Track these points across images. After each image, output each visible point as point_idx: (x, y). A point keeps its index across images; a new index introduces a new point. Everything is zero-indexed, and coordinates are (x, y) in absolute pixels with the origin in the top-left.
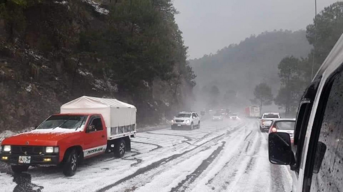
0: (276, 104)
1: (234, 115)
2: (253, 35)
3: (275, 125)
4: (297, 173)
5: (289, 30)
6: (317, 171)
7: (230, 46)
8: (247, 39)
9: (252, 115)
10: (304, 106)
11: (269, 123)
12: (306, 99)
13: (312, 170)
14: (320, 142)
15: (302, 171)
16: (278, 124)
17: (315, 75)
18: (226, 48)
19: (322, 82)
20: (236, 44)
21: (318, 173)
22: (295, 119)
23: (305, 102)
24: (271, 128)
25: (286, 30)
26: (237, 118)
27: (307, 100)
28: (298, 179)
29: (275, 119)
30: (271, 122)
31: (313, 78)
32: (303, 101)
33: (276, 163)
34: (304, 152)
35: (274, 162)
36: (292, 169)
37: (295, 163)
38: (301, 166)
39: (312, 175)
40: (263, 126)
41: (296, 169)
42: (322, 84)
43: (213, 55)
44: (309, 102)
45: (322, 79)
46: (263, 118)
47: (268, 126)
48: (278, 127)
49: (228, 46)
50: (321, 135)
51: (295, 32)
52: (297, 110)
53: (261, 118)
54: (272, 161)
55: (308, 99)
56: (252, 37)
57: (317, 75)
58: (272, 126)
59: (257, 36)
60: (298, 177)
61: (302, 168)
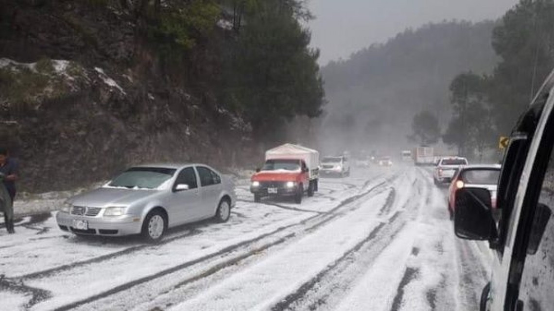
0: (444, 142)
1: (385, 159)
2: (409, 29)
3: (461, 175)
4: (500, 253)
5: (467, 20)
6: (533, 251)
7: (371, 47)
8: (399, 35)
9: (420, 160)
10: (516, 144)
11: (451, 173)
12: (519, 133)
13: (526, 249)
14: (542, 204)
15: (508, 251)
16: (467, 175)
17: (536, 93)
18: (365, 49)
19: (548, 106)
20: (381, 44)
21: (534, 253)
22: (499, 166)
23: (518, 138)
24: (454, 181)
25: (463, 21)
26: (390, 163)
27: (521, 135)
28: (501, 263)
29: (461, 167)
30: (454, 171)
31: (533, 98)
32: (515, 136)
33: (466, 237)
34: (514, 220)
35: (463, 236)
36: (492, 246)
37: (497, 237)
38: (507, 242)
39: (525, 256)
40: (440, 179)
41: (498, 246)
42: (548, 108)
43: (343, 62)
44: (525, 138)
45: (549, 99)
46: (440, 165)
47: (449, 178)
48: (468, 179)
49: (367, 47)
50: (543, 192)
51: (477, 24)
52: (504, 152)
53: (436, 165)
54: (459, 234)
55: (523, 133)
56: (408, 33)
57: (541, 93)
58: (456, 178)
59: (415, 29)
60: (501, 260)
61: (509, 246)
